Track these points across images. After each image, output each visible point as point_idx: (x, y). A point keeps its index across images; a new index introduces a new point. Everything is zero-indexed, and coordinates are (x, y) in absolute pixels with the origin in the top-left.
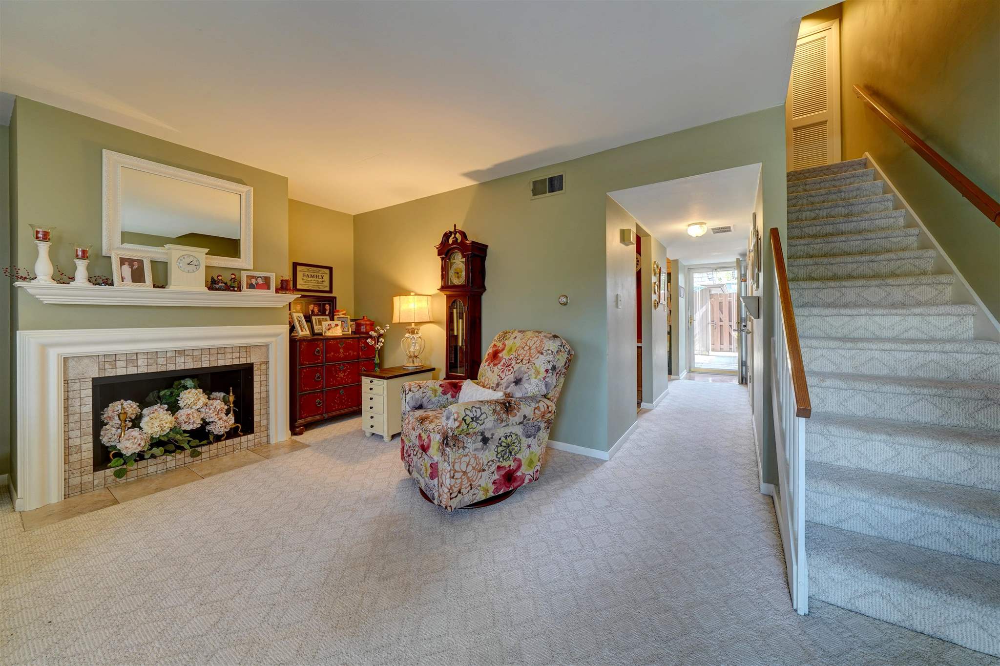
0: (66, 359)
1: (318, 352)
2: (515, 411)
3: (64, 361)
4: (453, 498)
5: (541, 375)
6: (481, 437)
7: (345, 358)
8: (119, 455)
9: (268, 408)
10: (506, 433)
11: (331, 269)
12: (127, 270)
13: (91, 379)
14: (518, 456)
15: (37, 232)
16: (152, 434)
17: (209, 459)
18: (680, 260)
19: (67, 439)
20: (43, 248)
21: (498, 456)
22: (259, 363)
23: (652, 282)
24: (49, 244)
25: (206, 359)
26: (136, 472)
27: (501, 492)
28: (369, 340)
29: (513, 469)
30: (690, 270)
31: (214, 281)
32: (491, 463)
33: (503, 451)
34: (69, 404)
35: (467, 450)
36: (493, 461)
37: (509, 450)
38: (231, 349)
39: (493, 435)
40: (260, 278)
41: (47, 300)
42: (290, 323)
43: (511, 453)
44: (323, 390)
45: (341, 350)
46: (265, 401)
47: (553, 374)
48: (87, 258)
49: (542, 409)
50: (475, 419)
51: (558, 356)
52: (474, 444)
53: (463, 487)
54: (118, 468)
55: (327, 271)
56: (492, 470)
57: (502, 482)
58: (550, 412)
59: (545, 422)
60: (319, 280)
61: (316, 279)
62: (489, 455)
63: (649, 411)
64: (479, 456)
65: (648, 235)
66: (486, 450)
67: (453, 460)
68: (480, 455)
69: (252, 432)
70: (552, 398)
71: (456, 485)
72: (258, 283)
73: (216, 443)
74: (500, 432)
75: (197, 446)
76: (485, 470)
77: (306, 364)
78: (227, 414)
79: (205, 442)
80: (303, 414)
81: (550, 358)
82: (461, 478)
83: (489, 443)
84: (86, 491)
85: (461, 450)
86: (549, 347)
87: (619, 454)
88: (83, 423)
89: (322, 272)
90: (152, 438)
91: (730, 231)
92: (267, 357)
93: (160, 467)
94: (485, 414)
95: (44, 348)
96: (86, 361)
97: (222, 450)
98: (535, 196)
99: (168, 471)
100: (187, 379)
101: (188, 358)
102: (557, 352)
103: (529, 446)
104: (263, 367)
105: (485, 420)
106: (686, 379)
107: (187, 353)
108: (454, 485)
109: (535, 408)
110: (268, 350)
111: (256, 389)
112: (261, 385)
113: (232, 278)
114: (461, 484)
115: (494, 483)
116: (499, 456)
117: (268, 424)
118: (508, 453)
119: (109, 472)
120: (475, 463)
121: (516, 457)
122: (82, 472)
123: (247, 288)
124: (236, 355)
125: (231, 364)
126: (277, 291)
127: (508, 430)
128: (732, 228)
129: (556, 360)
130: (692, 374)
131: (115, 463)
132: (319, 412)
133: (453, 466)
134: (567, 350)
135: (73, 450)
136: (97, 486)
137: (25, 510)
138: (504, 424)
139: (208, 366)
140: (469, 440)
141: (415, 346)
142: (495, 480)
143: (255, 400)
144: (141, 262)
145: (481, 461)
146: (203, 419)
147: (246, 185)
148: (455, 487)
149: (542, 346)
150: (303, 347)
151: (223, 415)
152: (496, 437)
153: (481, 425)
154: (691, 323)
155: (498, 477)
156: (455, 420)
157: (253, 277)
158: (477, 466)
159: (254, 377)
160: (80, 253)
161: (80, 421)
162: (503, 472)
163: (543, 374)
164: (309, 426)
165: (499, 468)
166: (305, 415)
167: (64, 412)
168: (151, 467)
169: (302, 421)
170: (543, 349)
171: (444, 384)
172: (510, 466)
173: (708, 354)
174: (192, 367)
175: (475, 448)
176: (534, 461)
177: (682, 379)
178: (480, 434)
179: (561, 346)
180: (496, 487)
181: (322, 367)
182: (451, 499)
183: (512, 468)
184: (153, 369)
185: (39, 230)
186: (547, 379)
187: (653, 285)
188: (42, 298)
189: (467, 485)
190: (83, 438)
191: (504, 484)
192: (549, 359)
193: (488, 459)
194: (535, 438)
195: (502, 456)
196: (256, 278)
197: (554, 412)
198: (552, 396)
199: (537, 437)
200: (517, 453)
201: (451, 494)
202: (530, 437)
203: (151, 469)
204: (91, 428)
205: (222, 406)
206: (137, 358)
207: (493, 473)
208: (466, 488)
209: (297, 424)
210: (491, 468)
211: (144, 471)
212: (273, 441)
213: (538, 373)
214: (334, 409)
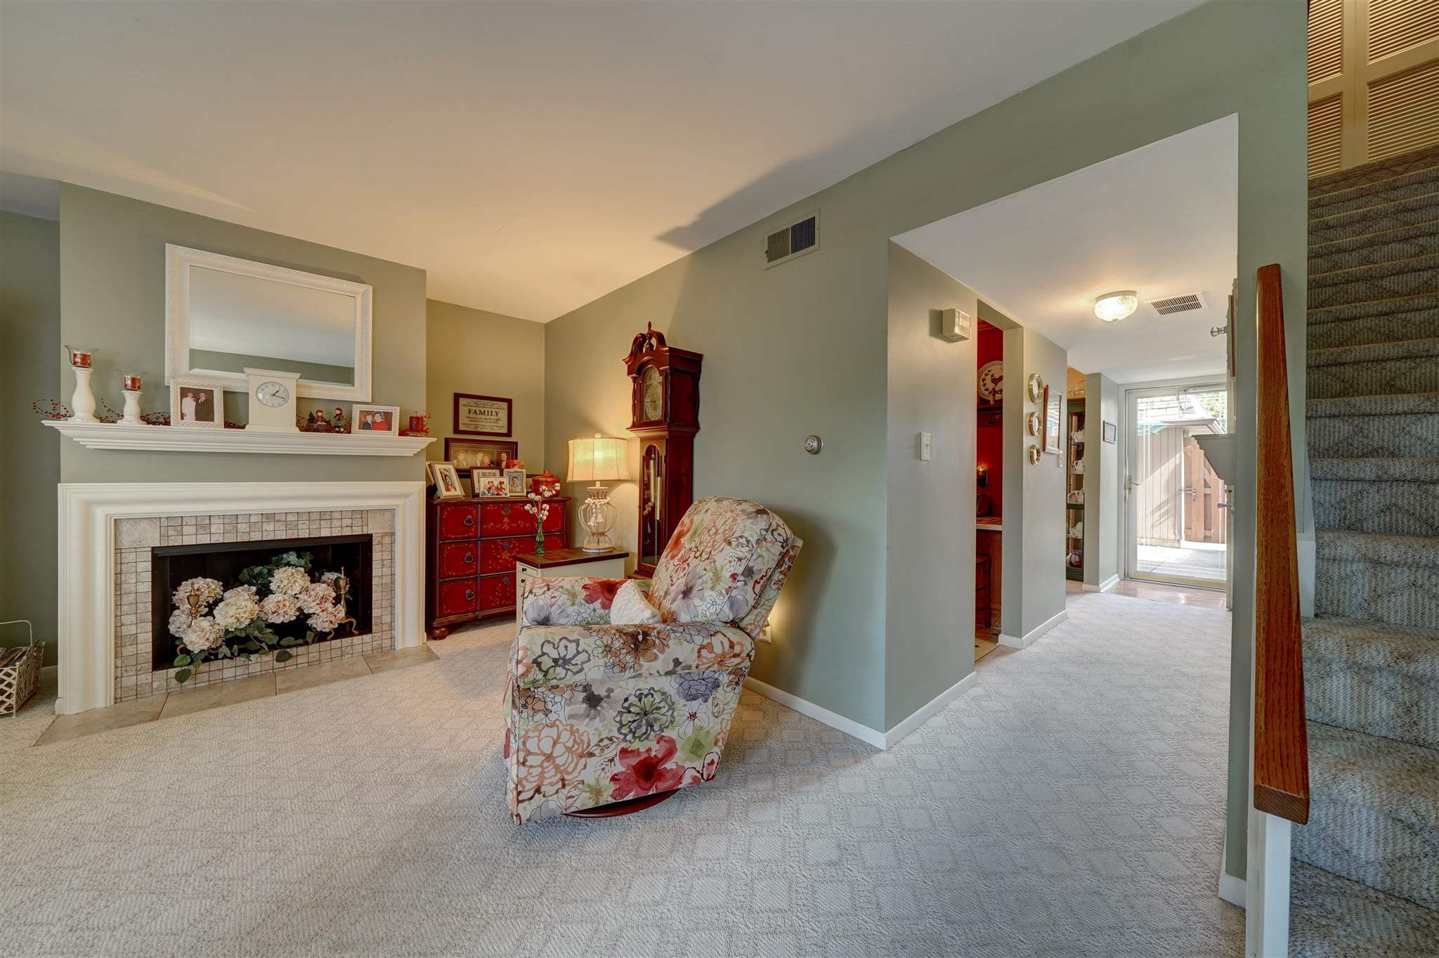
0: (117, 522)
1: (469, 521)
2: (655, 651)
3: (115, 524)
4: (523, 801)
5: (721, 584)
6: (585, 694)
7: (512, 531)
8: (186, 651)
9: (392, 598)
10: (639, 690)
11: (509, 402)
12: (190, 405)
13: (150, 549)
14: (666, 733)
15: (75, 356)
16: (227, 626)
17: (306, 664)
18: (1103, 373)
19: (119, 626)
20: (82, 375)
21: (623, 731)
22: (381, 535)
23: (1025, 411)
24: (90, 370)
25: (304, 526)
26: (206, 675)
27: (630, 797)
28: (528, 507)
29: (655, 756)
30: (1129, 394)
31: (312, 419)
32: (606, 742)
33: (634, 721)
34: (123, 580)
35: (553, 717)
36: (610, 739)
37: (647, 721)
38: (340, 513)
39: (610, 691)
40: (379, 415)
41: (92, 444)
42: (428, 479)
43: (652, 726)
44: (477, 577)
45: (506, 520)
46: (389, 589)
47: (746, 584)
48: (139, 388)
49: (718, 649)
50: (561, 661)
51: (759, 550)
52: (569, 705)
53: (546, 782)
54: (183, 668)
55: (505, 405)
56: (610, 756)
57: (632, 779)
58: (736, 656)
59: (730, 674)
60: (492, 417)
61: (487, 417)
62: (604, 725)
63: (1013, 652)
64: (580, 727)
65: (1015, 326)
66: (595, 718)
67: (523, 733)
68: (582, 726)
69: (370, 631)
70: (750, 627)
71: (530, 778)
72: (375, 421)
73: (318, 644)
74: (626, 687)
75: (289, 647)
76: (594, 755)
77: (451, 538)
78: (335, 605)
79: (300, 641)
80: (446, 610)
81: (743, 552)
82: (541, 765)
83: (602, 706)
84: (143, 696)
85: (540, 716)
86: (744, 531)
87: (913, 739)
88: (140, 606)
89: (497, 407)
90: (227, 631)
91: (1198, 306)
92: (393, 526)
93: (240, 671)
94: (584, 653)
95: (88, 507)
96: (144, 524)
97: (326, 654)
98: (772, 263)
99: (251, 677)
100: (291, 553)
101: (278, 524)
102: (758, 541)
103: (693, 716)
104: (387, 540)
105: (585, 665)
106: (1112, 593)
107: (277, 517)
108: (526, 778)
109: (702, 647)
110: (394, 516)
111: (376, 571)
112: (383, 565)
113: (337, 415)
114: (542, 776)
115: (613, 779)
116: (625, 730)
117: (392, 622)
118: (645, 727)
119: (172, 672)
120: (572, 740)
121: (663, 734)
122: (138, 669)
123: (359, 428)
124: (347, 522)
125: (340, 535)
126: (402, 433)
127: (644, 685)
128: (1201, 300)
129: (755, 557)
130: (1132, 584)
131: (180, 661)
132: (470, 609)
133: (524, 744)
134: (780, 539)
135: (127, 641)
136: (157, 689)
137: (65, 713)
138: (628, 674)
139: (307, 536)
140: (558, 699)
141: (596, 517)
142: (616, 775)
143: (373, 586)
144: (210, 393)
145: (585, 738)
146: (300, 609)
147: (364, 283)
148: (528, 781)
149: (733, 529)
150: (446, 513)
151: (329, 605)
152: (618, 694)
153: (575, 674)
154: (1130, 489)
155: (623, 769)
156: (518, 662)
157: (369, 413)
158: (576, 746)
159: (374, 554)
160: (129, 382)
161: (136, 603)
162: (634, 761)
163: (726, 581)
164: (454, 628)
165: (624, 752)
166: (449, 611)
167: (116, 591)
168: (230, 670)
169: (444, 620)
170: (733, 535)
171: (590, 585)
172: (649, 750)
173: (1177, 546)
174: (284, 537)
175: (572, 713)
176: (704, 744)
177: (1107, 592)
178: (580, 688)
179: (767, 530)
180: (618, 787)
181: (475, 543)
182: (519, 802)
183: (653, 754)
184: (230, 538)
185: (76, 352)
186: (734, 593)
187: (1025, 420)
188: (83, 441)
189: (555, 779)
190: (140, 625)
191: (637, 782)
192: (741, 555)
193: (600, 734)
194: (706, 701)
195: (631, 731)
196: (373, 414)
197: (748, 655)
198: (751, 624)
199: (710, 700)
200: (667, 727)
201: (519, 793)
202: (694, 699)
203: (228, 673)
204: (150, 613)
205: (327, 592)
206: (210, 522)
207: (612, 760)
208: (552, 784)
209: (435, 624)
210: (606, 751)
211: (218, 675)
212: (399, 646)
213: (717, 578)
214: (493, 605)
